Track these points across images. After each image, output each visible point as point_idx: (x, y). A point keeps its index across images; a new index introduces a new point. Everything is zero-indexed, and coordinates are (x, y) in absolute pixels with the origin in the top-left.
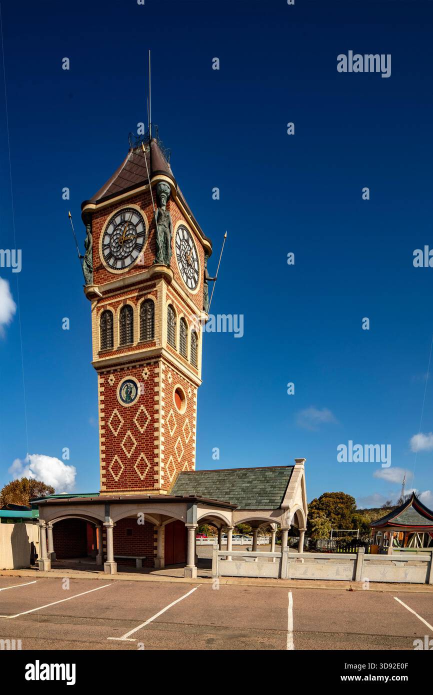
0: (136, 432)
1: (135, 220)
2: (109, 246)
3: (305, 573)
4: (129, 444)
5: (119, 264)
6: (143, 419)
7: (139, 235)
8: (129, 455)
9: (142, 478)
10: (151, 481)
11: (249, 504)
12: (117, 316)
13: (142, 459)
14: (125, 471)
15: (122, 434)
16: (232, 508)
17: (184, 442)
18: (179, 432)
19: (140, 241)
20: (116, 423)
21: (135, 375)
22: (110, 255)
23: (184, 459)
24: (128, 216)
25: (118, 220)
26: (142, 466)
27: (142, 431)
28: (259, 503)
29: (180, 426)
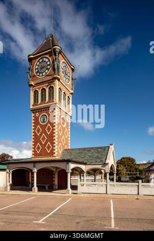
0: (46, 134)
1: (47, 60)
2: (38, 69)
3: (117, 191)
4: (44, 138)
5: (41, 75)
6: (49, 129)
7: (48, 65)
8: (43, 143)
9: (49, 152)
10: (52, 153)
11: (92, 162)
12: (40, 92)
13: (49, 145)
14: (42, 149)
15: (41, 135)
16: (85, 164)
17: (65, 138)
18: (63, 134)
19: (48, 67)
20: (38, 131)
21: (46, 113)
22: (38, 72)
23: (65, 144)
24: (44, 59)
25: (41, 61)
26: (49, 147)
27: (49, 133)
28: (96, 162)
29: (63, 131)
